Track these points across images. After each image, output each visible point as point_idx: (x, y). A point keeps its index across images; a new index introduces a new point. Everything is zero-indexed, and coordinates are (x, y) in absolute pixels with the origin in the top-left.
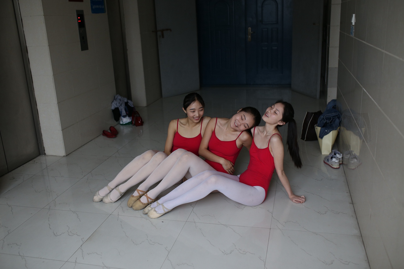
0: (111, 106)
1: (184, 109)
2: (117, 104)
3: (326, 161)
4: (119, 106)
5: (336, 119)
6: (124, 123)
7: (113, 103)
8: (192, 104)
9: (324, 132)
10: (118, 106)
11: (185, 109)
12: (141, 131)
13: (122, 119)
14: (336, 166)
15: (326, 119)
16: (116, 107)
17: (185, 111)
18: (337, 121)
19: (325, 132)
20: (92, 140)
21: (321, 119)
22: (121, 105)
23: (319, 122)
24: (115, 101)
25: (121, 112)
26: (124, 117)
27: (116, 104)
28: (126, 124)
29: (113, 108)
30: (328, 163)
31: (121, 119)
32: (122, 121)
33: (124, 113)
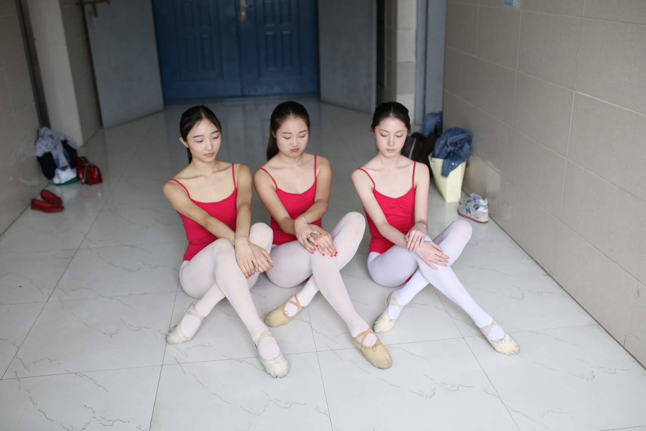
0: (35, 150)
1: (181, 140)
2: (48, 146)
3: (464, 213)
4: (53, 149)
5: (464, 143)
6: (63, 182)
7: (38, 145)
8: (196, 125)
9: (450, 166)
10: (50, 150)
11: (185, 139)
12: (100, 194)
13: (58, 175)
14: (484, 218)
15: (451, 144)
16: (47, 150)
17: (184, 143)
18: (467, 146)
19: (452, 166)
20: (14, 221)
21: (440, 146)
22: (55, 147)
23: (437, 151)
24: (40, 139)
25: (58, 160)
26: (64, 169)
27: (46, 146)
28: (67, 183)
29: (40, 153)
30: (468, 215)
31: (56, 174)
32: (59, 178)
33: (63, 160)
